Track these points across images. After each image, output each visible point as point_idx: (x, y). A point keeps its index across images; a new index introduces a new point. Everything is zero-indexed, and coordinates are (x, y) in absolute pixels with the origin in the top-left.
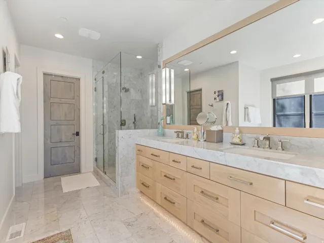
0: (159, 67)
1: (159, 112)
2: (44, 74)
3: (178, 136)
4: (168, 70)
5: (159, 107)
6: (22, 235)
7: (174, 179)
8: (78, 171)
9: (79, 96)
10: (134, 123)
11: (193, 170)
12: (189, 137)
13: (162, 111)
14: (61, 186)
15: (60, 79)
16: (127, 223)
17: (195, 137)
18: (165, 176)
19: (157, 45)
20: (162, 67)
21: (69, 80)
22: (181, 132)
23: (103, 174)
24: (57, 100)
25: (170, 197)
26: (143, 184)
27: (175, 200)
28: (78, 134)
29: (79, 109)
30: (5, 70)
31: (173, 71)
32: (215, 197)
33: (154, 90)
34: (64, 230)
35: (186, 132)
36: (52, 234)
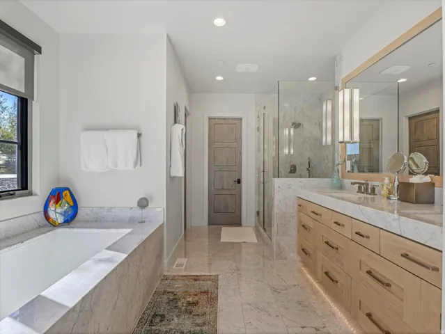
0: (337, 88)
1: (336, 154)
2: (210, 119)
3: (360, 190)
4: (347, 91)
5: (336, 147)
6: (184, 267)
7: (337, 249)
8: (239, 224)
9: (241, 139)
10: (308, 169)
11: (357, 238)
12: (376, 192)
13: (340, 152)
14: (220, 234)
15: (222, 122)
16: (274, 288)
17: (384, 192)
18: (327, 243)
19: (334, 58)
20: (340, 88)
21: (231, 122)
22: (363, 184)
23: (262, 230)
24: (219, 145)
25: (332, 273)
26: (303, 250)
27: (337, 277)
28: (239, 181)
29: (241, 154)
30: (175, 122)
31: (356, 92)
32: (387, 282)
33: (329, 124)
34: (213, 274)
35: (371, 184)
36: (203, 274)
